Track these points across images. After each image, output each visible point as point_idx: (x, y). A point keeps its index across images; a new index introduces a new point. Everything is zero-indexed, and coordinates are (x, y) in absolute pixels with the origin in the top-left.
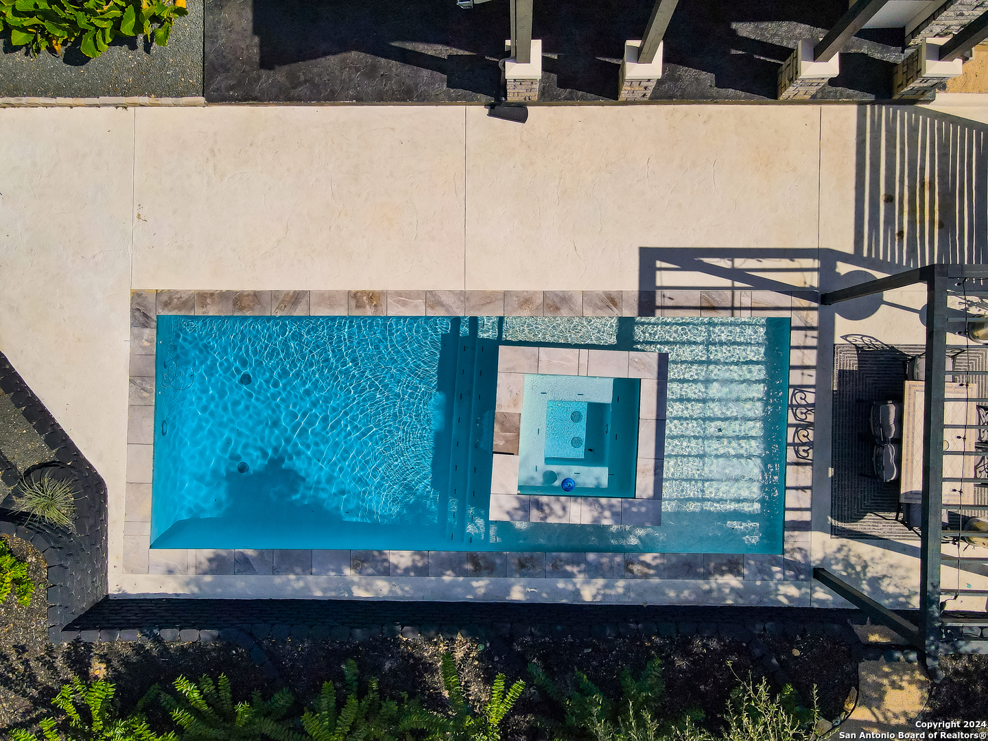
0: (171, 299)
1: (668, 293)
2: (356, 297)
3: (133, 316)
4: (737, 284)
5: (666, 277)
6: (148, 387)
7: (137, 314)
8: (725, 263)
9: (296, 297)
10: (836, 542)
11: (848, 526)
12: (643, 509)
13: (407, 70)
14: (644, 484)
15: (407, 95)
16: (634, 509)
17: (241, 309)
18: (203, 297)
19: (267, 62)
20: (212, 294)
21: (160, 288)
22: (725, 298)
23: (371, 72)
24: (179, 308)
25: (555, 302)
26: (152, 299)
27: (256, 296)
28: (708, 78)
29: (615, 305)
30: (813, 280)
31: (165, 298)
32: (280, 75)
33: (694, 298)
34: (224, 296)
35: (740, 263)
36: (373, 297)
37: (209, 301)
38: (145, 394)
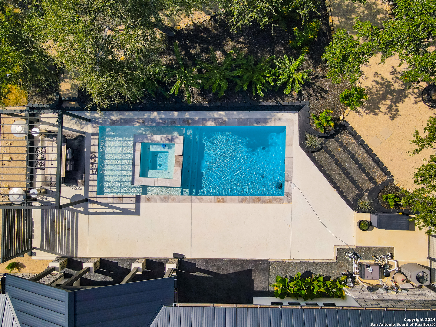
0: (280, 201)
1: (132, 202)
2: (224, 201)
3: (291, 196)
4: (112, 205)
5: (132, 207)
6: (287, 175)
7: (290, 197)
8: (115, 211)
9: (242, 201)
10: (84, 130)
11: (81, 134)
12: (138, 139)
13: (208, 268)
14: (138, 147)
15: (208, 261)
16: (141, 139)
17: (258, 198)
18: (270, 201)
19: (250, 271)
20: (267, 202)
21: (283, 204)
22: (115, 200)
23: (219, 268)
24: (278, 198)
25: (165, 199)
26: (285, 201)
27: (254, 202)
28: (120, 265)
29: (147, 199)
30: (90, 206)
31: (282, 201)
32: (246, 268)
33: (124, 200)
34: (264, 202)
35: (111, 211)
36: (219, 201)
37: (268, 200)
38: (288, 172)
